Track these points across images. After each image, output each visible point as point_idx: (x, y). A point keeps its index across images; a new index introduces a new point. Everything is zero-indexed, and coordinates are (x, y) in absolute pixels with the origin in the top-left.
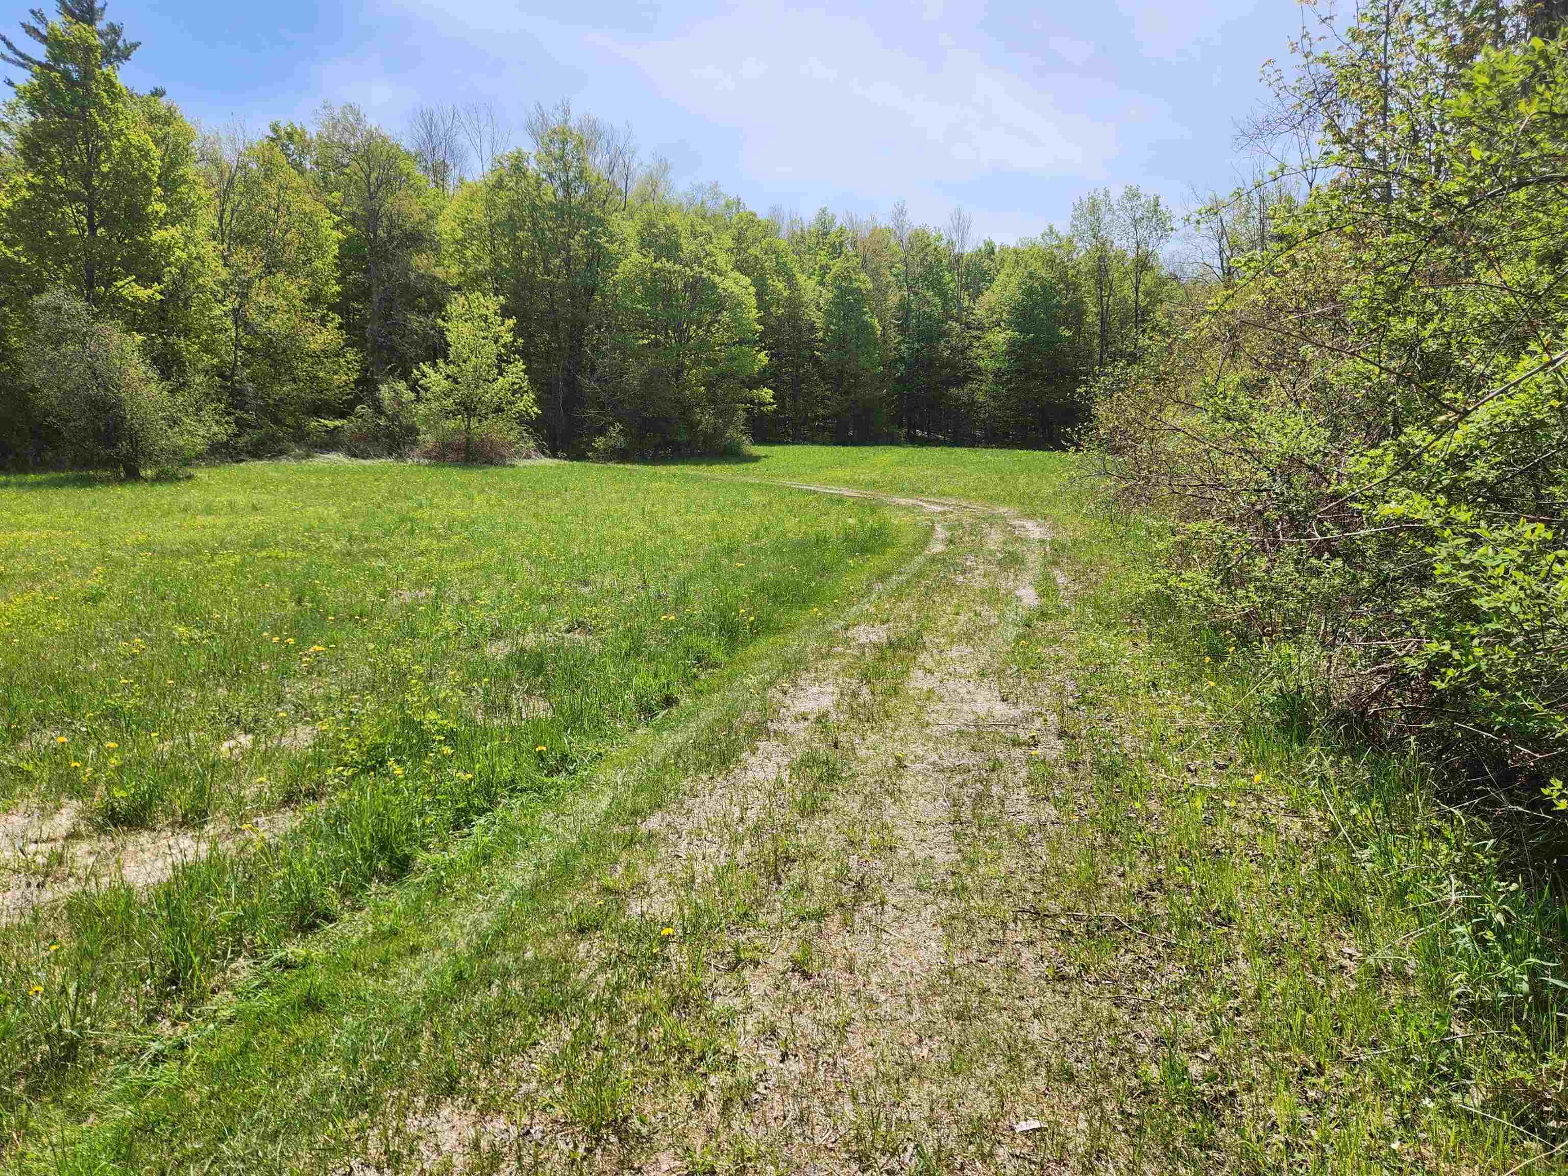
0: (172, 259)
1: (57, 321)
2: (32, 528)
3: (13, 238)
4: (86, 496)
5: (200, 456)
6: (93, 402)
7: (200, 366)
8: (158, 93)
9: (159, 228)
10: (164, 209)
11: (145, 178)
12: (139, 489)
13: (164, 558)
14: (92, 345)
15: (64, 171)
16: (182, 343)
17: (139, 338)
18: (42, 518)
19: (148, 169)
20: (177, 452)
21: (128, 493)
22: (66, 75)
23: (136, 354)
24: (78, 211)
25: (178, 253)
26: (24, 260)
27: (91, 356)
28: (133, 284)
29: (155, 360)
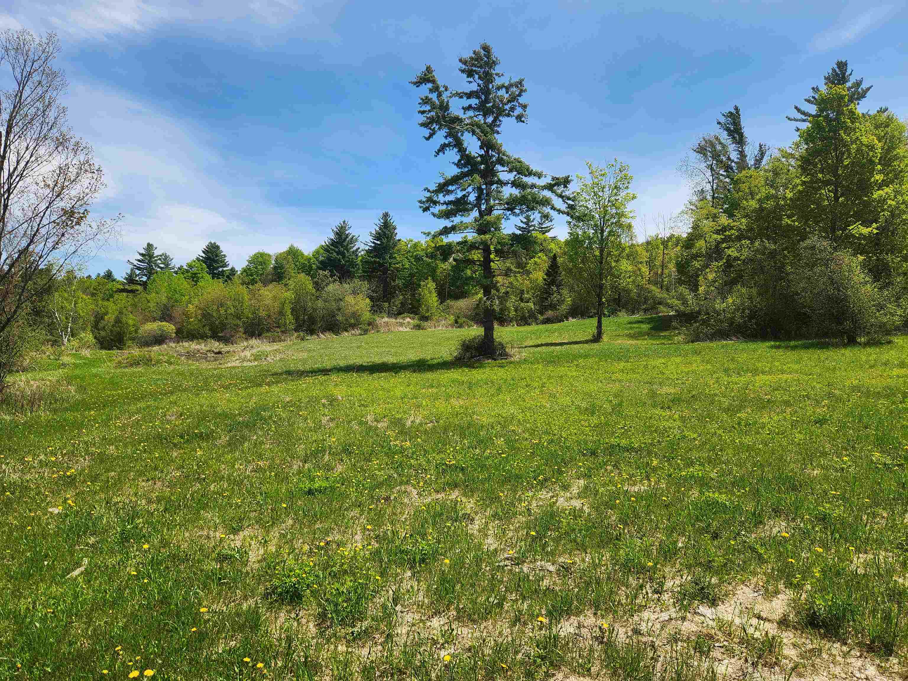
0: (886, 207)
1: (812, 254)
2: (790, 373)
3: (793, 213)
4: (823, 354)
5: (897, 329)
6: (829, 298)
7: (900, 271)
8: (882, 111)
9: (878, 190)
10: (882, 178)
11: (871, 162)
12: (856, 350)
13: (868, 397)
14: (832, 266)
15: (822, 171)
16: (889, 258)
17: (861, 258)
18: (796, 367)
19: (873, 156)
20: (882, 326)
21: (848, 353)
22: (827, 117)
23: (859, 267)
24: (829, 191)
25: (889, 202)
26: (797, 223)
27: (831, 272)
28: (860, 226)
29: (870, 270)
